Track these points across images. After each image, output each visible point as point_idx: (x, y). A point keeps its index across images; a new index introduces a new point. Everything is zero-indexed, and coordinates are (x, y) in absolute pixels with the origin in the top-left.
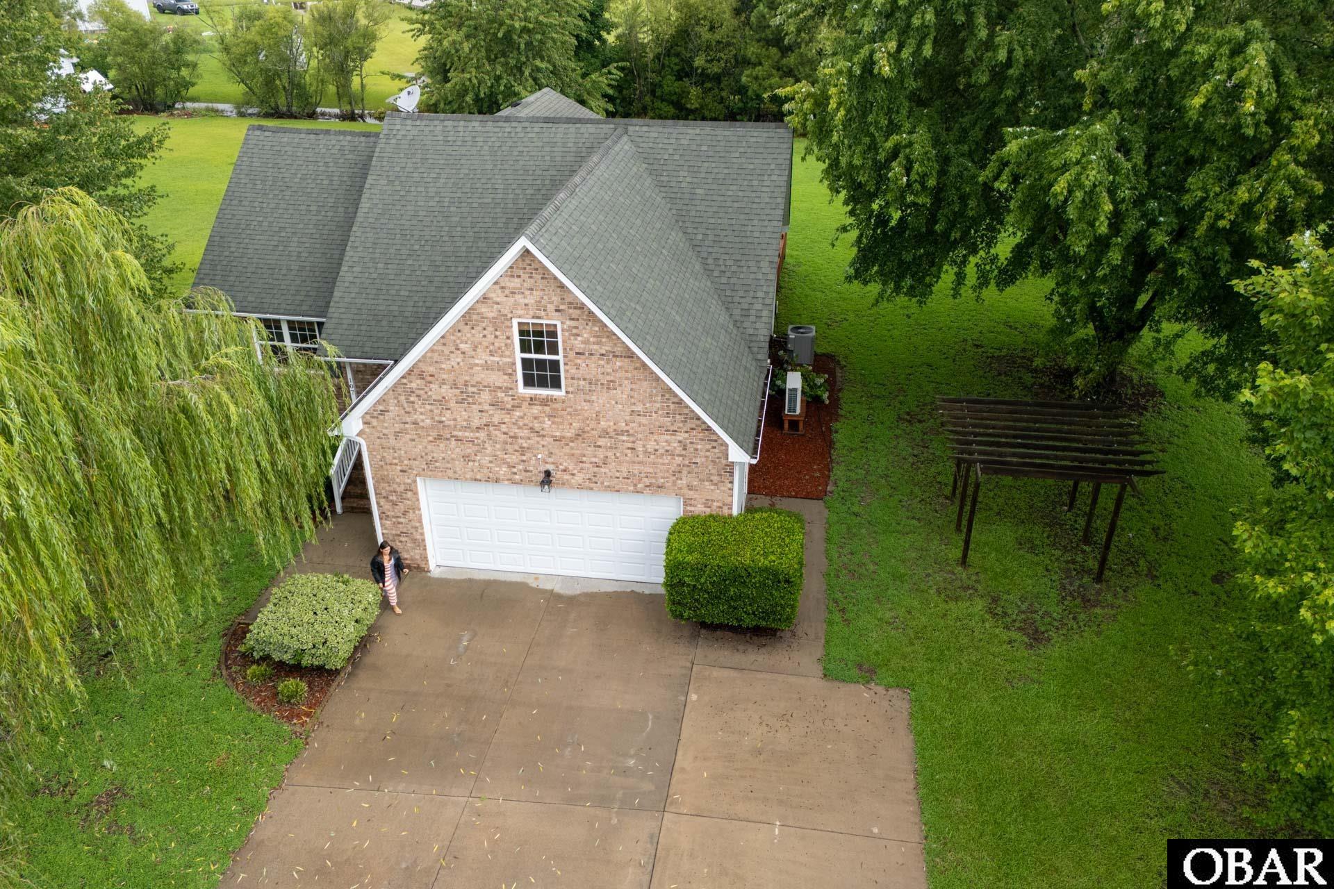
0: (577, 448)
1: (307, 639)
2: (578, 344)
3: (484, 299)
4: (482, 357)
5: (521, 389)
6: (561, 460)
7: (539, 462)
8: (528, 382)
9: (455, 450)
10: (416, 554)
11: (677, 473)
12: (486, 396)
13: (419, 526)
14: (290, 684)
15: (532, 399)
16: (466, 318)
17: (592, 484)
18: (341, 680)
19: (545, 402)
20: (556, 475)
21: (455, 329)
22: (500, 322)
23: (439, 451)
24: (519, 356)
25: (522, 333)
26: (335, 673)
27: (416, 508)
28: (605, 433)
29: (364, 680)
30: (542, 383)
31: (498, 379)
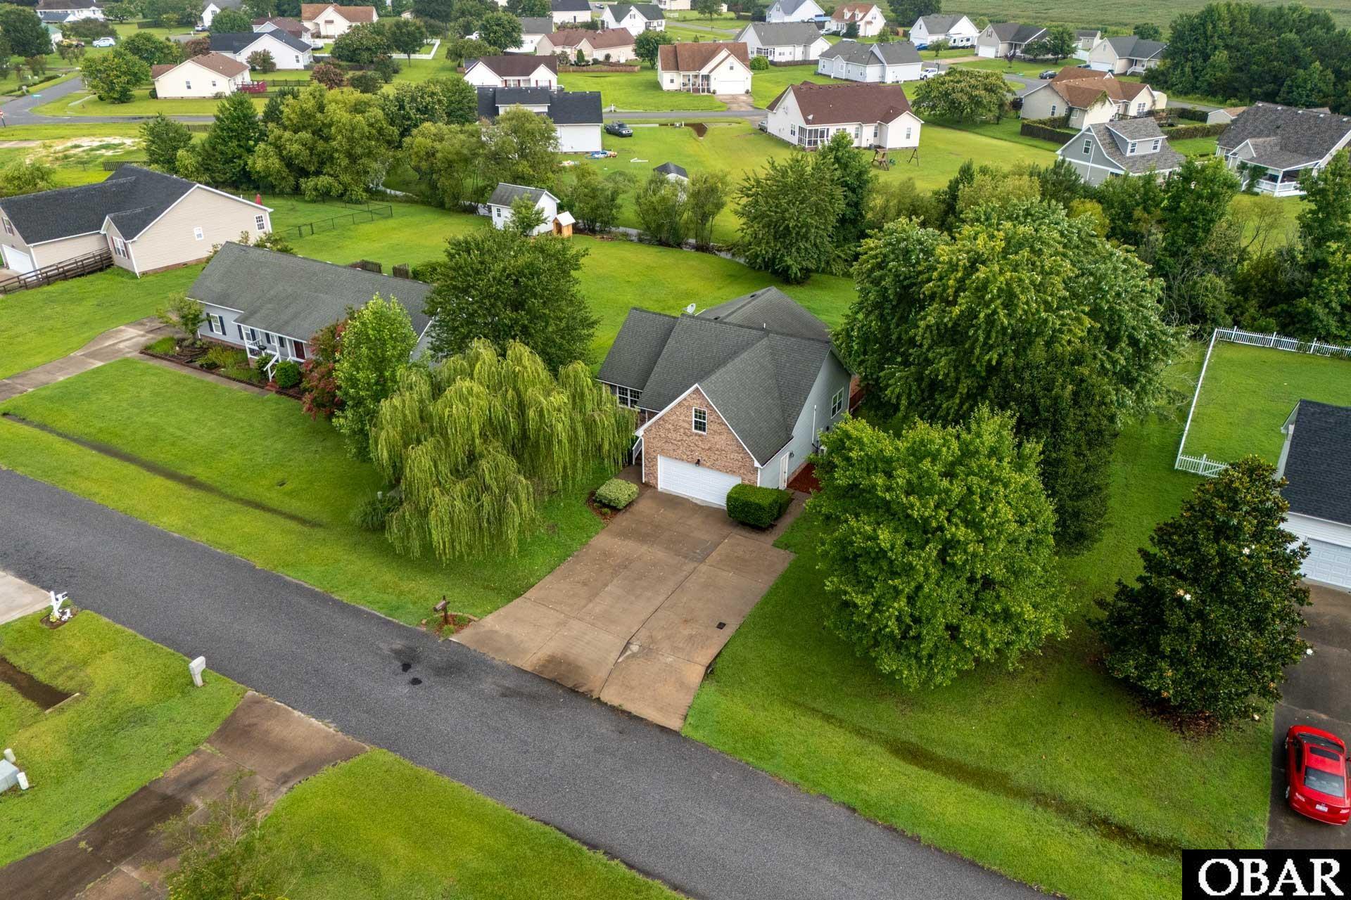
0: (709, 453)
1: (613, 496)
2: (711, 418)
3: (685, 399)
4: (682, 418)
5: (693, 430)
6: (703, 457)
7: (697, 455)
8: (696, 428)
9: (671, 447)
10: (654, 482)
11: (740, 468)
12: (682, 430)
13: (656, 472)
14: (606, 510)
15: (696, 434)
16: (679, 404)
17: (712, 467)
18: (621, 513)
19: (700, 436)
20: (702, 461)
21: (675, 407)
22: (689, 407)
23: (666, 446)
24: (694, 419)
25: (696, 411)
26: (619, 510)
27: (656, 465)
28: (717, 450)
29: (628, 515)
30: (700, 429)
31: (686, 425)
